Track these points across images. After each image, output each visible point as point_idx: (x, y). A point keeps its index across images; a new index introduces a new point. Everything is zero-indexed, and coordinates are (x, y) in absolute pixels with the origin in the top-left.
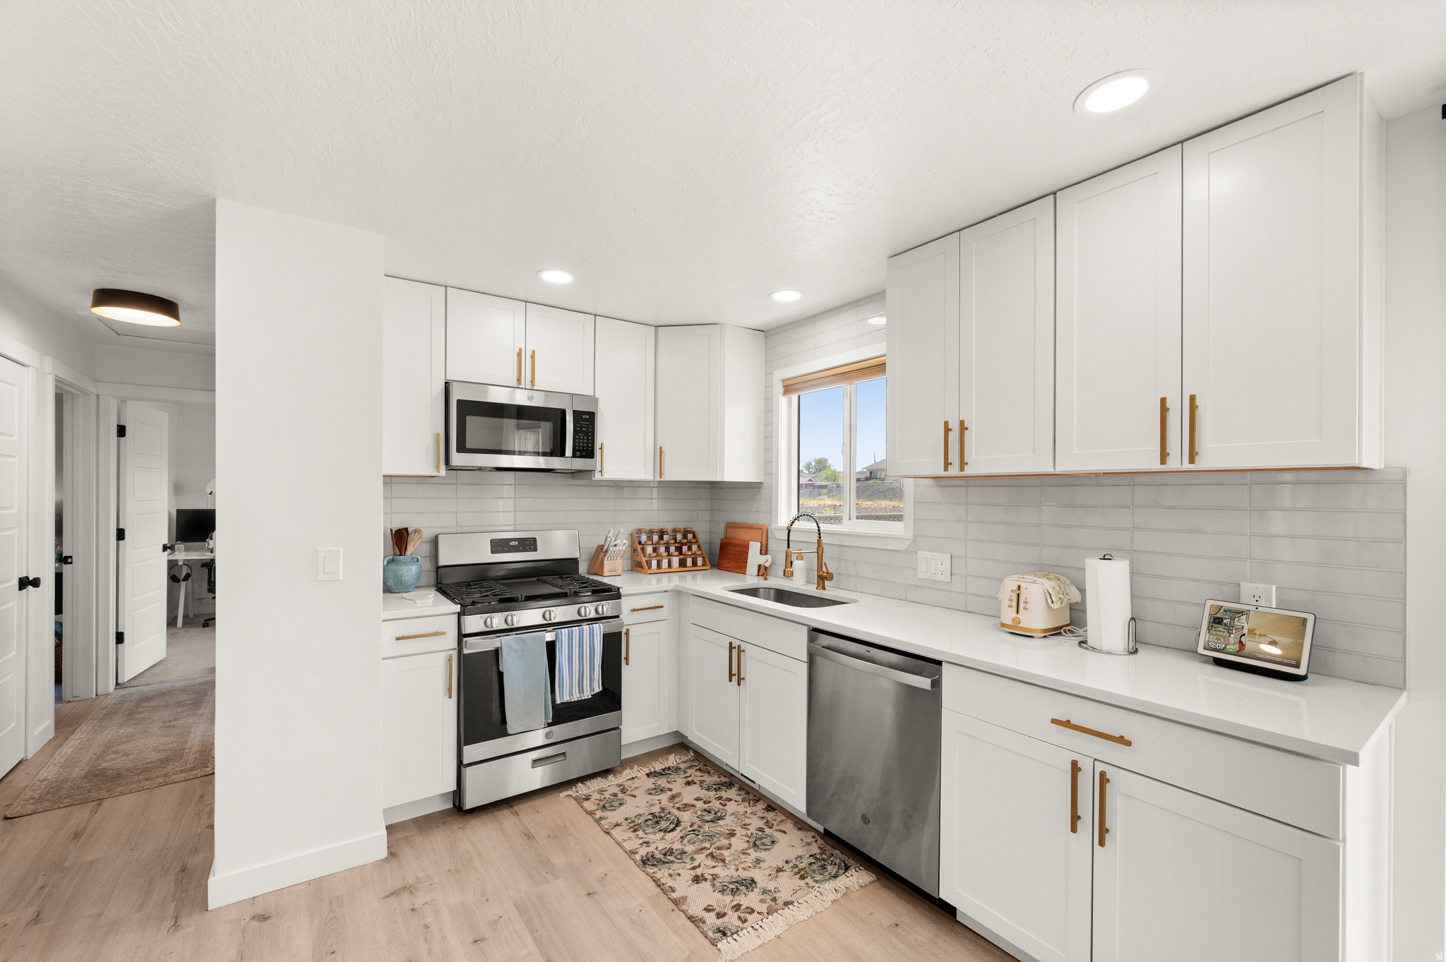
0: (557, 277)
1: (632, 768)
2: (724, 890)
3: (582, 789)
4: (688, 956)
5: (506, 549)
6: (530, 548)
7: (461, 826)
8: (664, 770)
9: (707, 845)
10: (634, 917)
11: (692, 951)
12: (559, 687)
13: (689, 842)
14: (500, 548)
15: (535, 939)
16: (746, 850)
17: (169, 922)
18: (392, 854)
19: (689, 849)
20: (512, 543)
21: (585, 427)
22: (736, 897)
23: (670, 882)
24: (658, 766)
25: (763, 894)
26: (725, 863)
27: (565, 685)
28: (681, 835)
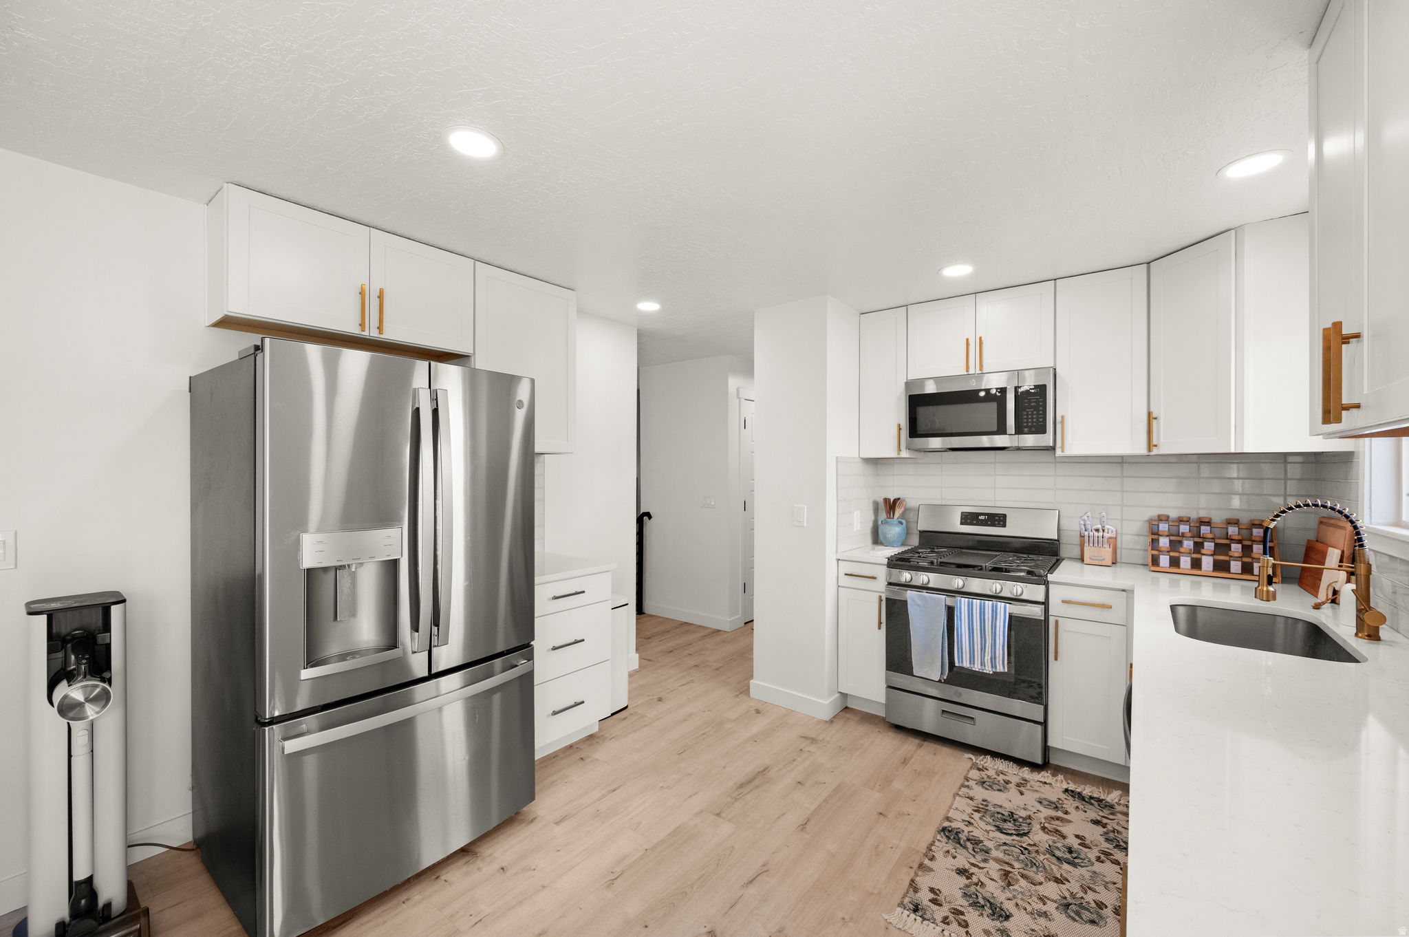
0: (958, 271)
1: (1054, 775)
2: (970, 896)
3: (988, 761)
4: (874, 893)
5: (975, 522)
6: (999, 524)
7: (882, 731)
8: (1091, 798)
9: (1017, 865)
10: (882, 846)
11: (879, 894)
12: (958, 651)
13: (1005, 850)
14: (969, 521)
15: (821, 805)
16: (1049, 899)
17: (737, 693)
18: (831, 721)
19: (995, 853)
20: (981, 517)
21: (1034, 402)
22: (970, 908)
23: (939, 855)
24: (1087, 790)
25: (998, 930)
26: (1008, 887)
27: (964, 651)
28: (1007, 842)
